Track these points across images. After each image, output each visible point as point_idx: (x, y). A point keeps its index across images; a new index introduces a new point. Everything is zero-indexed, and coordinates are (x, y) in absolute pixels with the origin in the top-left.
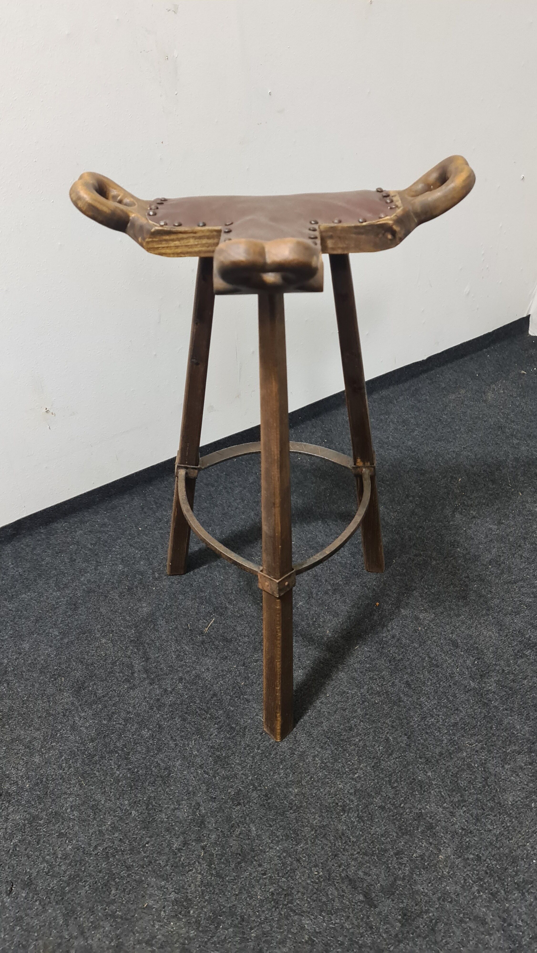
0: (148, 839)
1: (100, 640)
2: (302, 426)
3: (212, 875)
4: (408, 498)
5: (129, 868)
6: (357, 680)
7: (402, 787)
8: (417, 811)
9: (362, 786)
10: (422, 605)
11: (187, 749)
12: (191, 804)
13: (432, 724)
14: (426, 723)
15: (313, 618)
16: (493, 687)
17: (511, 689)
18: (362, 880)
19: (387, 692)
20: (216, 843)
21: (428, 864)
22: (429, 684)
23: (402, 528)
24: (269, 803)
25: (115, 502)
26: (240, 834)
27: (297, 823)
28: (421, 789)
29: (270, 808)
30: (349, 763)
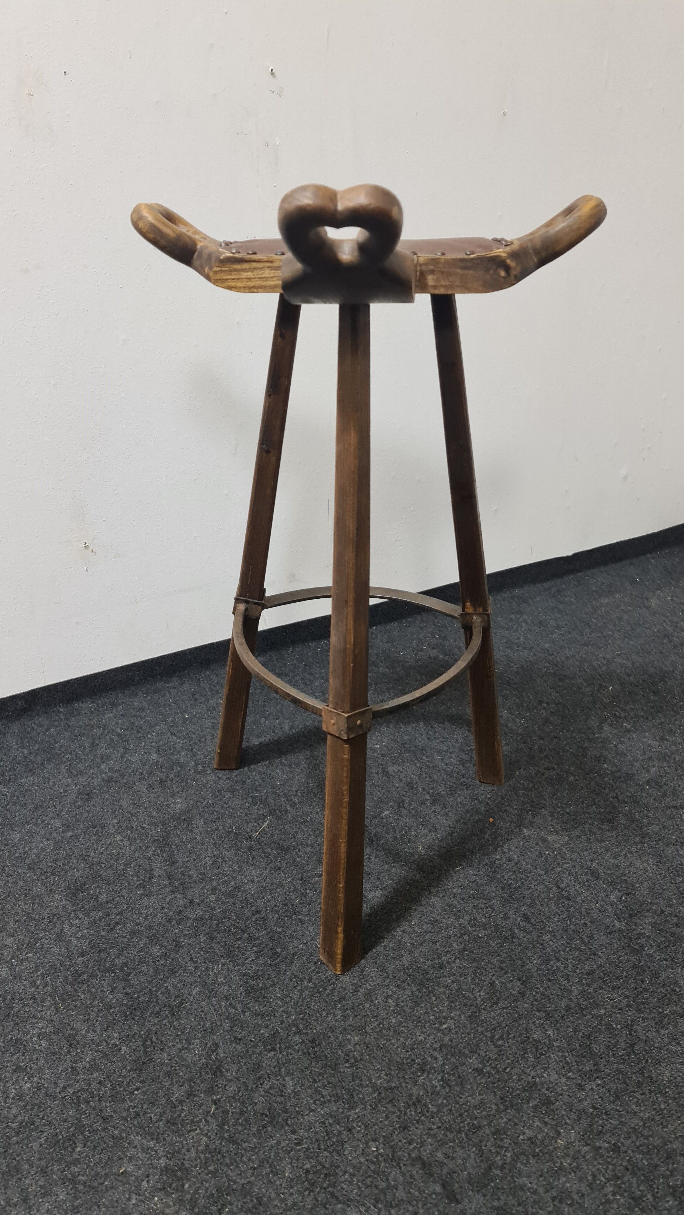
0: (139, 1084)
1: (114, 837)
2: (409, 620)
3: (223, 1138)
4: (541, 705)
5: (105, 1119)
6: (455, 908)
7: (509, 1047)
8: (530, 1079)
9: (451, 1041)
10: (552, 825)
11: (209, 975)
12: (206, 1044)
13: (558, 968)
14: (549, 967)
15: (402, 831)
16: (648, 930)
17: (672, 935)
18: (441, 1164)
19: (496, 926)
20: (234, 1098)
21: (541, 1151)
22: (556, 919)
23: (531, 737)
24: (316, 1052)
25: (159, 685)
26: (270, 1088)
27: (353, 1080)
28: (537, 1051)
29: (317, 1058)
30: (436, 1009)
